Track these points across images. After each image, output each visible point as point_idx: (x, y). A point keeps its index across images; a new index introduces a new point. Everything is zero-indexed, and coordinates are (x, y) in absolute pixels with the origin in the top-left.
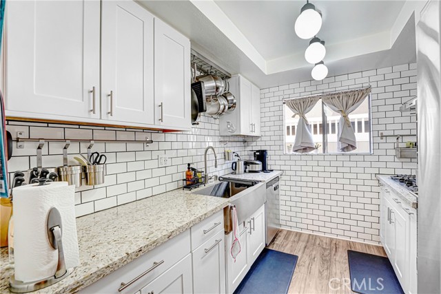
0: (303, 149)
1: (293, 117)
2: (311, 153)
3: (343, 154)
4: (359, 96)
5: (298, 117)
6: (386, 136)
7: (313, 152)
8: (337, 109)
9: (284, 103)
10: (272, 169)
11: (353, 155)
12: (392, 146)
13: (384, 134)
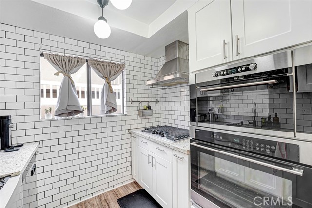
0: (69, 113)
1: (57, 74)
2: (75, 117)
3: (107, 116)
4: (118, 69)
5: (61, 76)
6: (134, 102)
7: (79, 116)
8: (102, 76)
9: (42, 55)
10: (20, 142)
11: (114, 116)
12: (136, 108)
13: (133, 100)
